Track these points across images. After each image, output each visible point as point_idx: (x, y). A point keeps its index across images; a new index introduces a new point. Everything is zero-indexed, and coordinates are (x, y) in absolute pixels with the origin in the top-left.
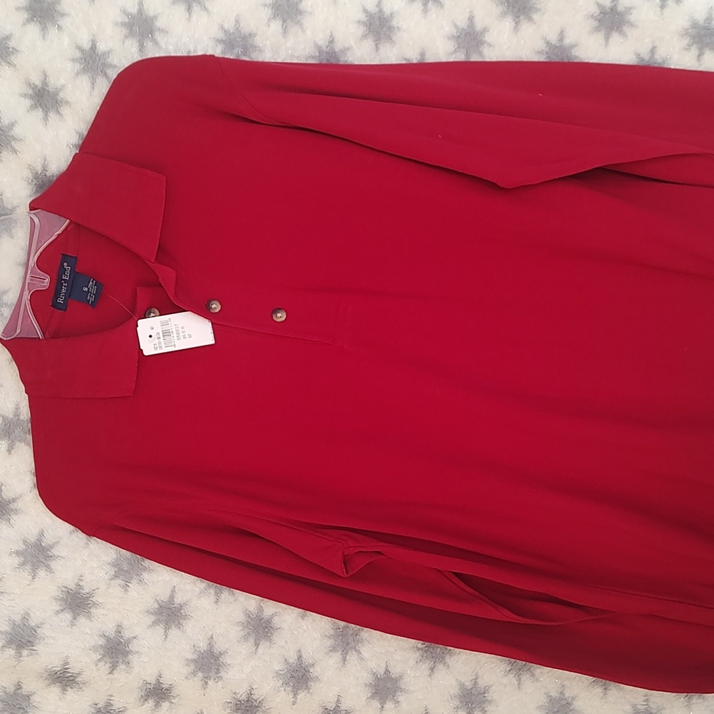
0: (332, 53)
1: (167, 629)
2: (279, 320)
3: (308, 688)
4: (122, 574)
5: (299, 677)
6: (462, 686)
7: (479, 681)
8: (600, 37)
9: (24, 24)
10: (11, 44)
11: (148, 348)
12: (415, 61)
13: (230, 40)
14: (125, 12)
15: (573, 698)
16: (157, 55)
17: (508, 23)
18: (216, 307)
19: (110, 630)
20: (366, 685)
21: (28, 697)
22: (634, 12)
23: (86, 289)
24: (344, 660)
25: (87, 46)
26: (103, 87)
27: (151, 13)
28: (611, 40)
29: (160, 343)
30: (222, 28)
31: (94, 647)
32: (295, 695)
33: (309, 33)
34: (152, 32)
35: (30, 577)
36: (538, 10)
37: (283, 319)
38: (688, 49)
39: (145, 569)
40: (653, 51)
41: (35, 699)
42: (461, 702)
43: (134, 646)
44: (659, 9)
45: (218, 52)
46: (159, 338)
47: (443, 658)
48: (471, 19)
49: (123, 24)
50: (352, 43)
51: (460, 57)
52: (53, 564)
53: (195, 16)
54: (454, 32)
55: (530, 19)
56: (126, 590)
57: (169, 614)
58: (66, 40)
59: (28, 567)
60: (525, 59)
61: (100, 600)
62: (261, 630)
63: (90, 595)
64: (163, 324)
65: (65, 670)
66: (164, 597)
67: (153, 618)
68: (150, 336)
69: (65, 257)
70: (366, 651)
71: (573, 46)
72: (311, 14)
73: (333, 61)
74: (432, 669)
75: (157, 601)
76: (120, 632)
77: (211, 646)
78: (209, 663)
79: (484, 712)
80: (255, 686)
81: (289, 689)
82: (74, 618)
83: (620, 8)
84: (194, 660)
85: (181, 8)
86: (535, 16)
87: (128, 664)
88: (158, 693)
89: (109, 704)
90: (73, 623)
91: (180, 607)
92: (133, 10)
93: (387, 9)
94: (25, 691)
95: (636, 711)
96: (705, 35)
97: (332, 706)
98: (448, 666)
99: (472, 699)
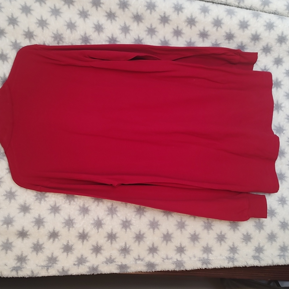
0: (86, 37)
1: (55, 214)
3: (102, 227)
4: (38, 199)
5: (99, 224)
6: (150, 221)
7: (155, 219)
8: (162, 25)
13: (55, 37)
14: (24, 31)
15: (185, 222)
17: (135, 24)
19: (37, 216)
20: (120, 224)
21: (11, 243)
22: (170, 17)
24: (112, 217)
25: (14, 41)
27: (32, 31)
28: (165, 25)
30: (53, 33)
31: (32, 221)
32: (98, 229)
33: (78, 32)
34: (32, 36)
35: (9, 202)
36: (143, 19)
40: (178, 27)
41: (14, 244)
42: (151, 226)
43: (45, 220)
44: (177, 15)
47: (143, 213)
48: (125, 23)
49: (24, 35)
50: (91, 34)
52: (16, 198)
53: (45, 30)
54: (121, 28)
55: (142, 22)
56: (40, 204)
57: (55, 209)
58: (8, 40)
59: (8, 199)
61: (33, 207)
62: (85, 211)
63: (29, 206)
65: (23, 230)
66: (53, 204)
67: (50, 211)
70: (119, 214)
71: (155, 29)
72: (78, 26)
74: (140, 217)
75: (51, 206)
76: (40, 216)
77: (69, 217)
78: (69, 223)
79: (158, 228)
80: (85, 228)
81: (96, 228)
82: (25, 214)
83: (166, 16)
84: (64, 223)
85: (40, 28)
86: (143, 21)
87: (44, 226)
88: (54, 235)
89: (38, 242)
90: (24, 216)
91: (58, 207)
92: (27, 30)
93: (100, 23)
94: (10, 241)
95: (205, 223)
96: (191, 21)
97: (110, 232)
98: (145, 216)
99: (154, 225)
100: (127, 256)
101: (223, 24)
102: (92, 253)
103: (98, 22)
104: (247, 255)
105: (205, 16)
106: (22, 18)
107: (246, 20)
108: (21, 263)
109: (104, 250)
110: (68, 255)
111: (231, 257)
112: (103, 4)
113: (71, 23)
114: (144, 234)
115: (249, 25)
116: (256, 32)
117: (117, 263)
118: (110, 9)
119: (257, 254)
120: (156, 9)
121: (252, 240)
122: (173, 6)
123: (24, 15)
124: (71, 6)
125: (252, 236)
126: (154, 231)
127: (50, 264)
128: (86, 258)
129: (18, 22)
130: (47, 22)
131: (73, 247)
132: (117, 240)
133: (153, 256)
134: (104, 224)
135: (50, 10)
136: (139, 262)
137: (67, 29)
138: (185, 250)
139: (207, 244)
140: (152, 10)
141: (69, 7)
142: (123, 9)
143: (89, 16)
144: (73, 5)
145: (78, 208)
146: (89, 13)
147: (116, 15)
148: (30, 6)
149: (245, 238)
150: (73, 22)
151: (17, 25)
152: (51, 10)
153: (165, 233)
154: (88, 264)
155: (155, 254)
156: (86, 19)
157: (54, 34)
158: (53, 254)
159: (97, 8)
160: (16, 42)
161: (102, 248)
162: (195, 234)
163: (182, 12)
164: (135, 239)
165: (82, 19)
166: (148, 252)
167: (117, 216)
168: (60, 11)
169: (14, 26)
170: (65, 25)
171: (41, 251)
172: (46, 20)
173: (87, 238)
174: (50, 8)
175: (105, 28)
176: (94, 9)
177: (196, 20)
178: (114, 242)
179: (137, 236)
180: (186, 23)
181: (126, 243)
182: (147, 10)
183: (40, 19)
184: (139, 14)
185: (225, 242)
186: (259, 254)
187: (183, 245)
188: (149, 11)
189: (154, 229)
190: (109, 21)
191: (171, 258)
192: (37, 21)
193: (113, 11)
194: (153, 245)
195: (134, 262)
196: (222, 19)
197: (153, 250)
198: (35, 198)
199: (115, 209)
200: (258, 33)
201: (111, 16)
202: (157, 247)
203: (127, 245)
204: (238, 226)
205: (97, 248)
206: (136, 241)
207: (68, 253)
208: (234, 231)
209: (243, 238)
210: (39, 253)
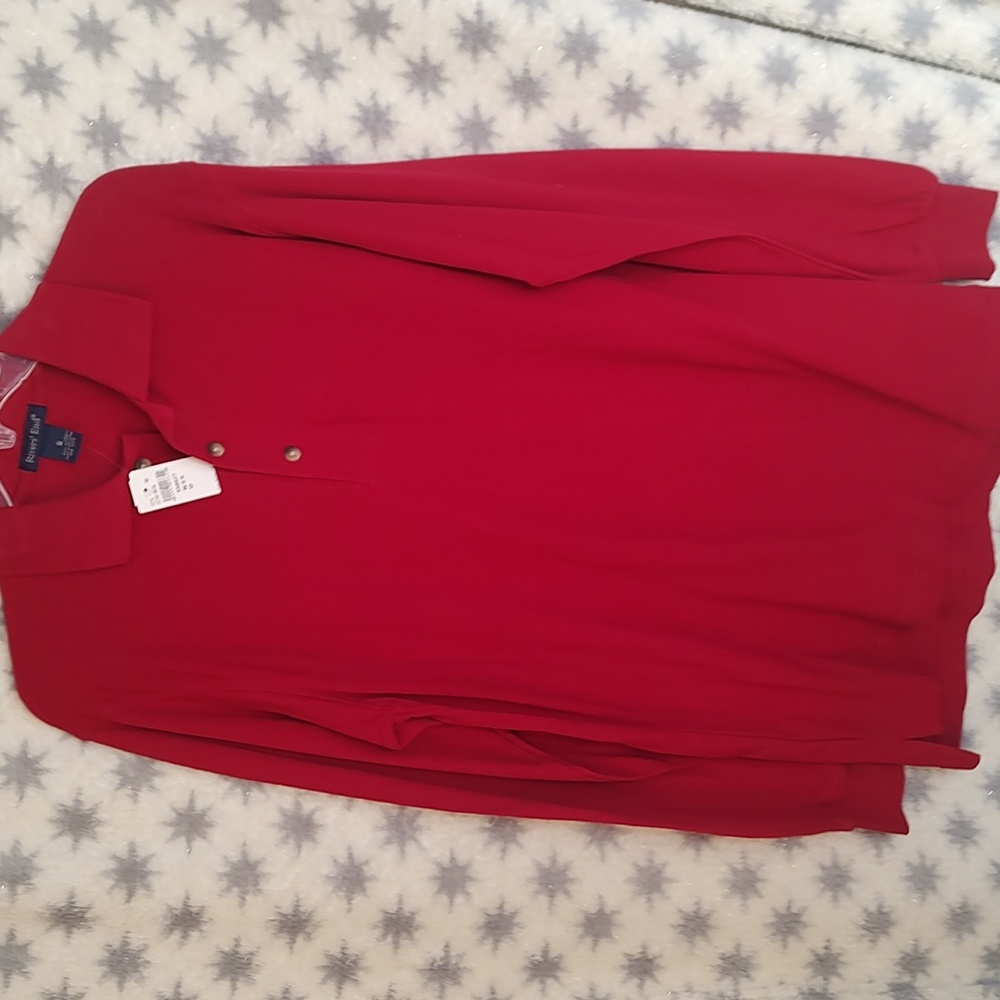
0: (326, 154)
1: (189, 840)
2: (292, 460)
3: (363, 890)
4: (129, 782)
5: (352, 878)
6: (539, 866)
7: (558, 858)
8: (616, 120)
13: (207, 147)
14: (85, 120)
15: (664, 865)
16: (127, 166)
17: (516, 111)
18: (218, 450)
19: (122, 851)
20: (431, 879)
21: (24, 948)
22: (650, 91)
23: (60, 443)
24: (402, 852)
25: (43, 159)
26: (66, 207)
27: (116, 119)
28: (629, 123)
29: (157, 497)
30: (198, 131)
31: (106, 872)
32: (349, 899)
33: (297, 132)
34: (118, 140)
35: (16, 798)
36: (548, 95)
37: (298, 457)
38: (710, 127)
39: (156, 773)
40: (674, 131)
41: (34, 950)
42: (541, 884)
43: (152, 866)
44: (676, 86)
45: (196, 157)
46: (155, 492)
47: (515, 837)
48: (476, 108)
49: (85, 133)
50: (347, 141)
51: (468, 150)
52: (44, 779)
53: (167, 119)
54: (459, 124)
55: (540, 105)
56: (135, 801)
57: (191, 823)
58: (18, 155)
59: (14, 785)
61: (105, 816)
62: (301, 829)
63: (93, 810)
64: (159, 474)
65: (71, 905)
66: (182, 803)
67: (171, 830)
68: (146, 490)
69: (32, 408)
70: (425, 840)
71: (588, 132)
72: (298, 111)
73: (327, 162)
74: (503, 851)
75: (174, 810)
76: (134, 851)
77: (244, 854)
78: (244, 875)
79: (567, 893)
80: (301, 897)
81: (342, 894)
82: (76, 841)
83: (636, 87)
84: (226, 875)
85: (149, 112)
86: (546, 102)
87: (147, 887)
88: (186, 920)
89: (125, 943)
90: (75, 849)
91: (203, 814)
92: (95, 116)
93: (383, 102)
94: (20, 939)
95: (735, 871)
96: (727, 112)
97: (393, 909)
98: (521, 846)
99: (552, 880)
100: (450, 991)
101: (843, 128)
102: (324, 982)
103: (373, 96)
104: (870, 982)
105: (779, 94)
106: (78, 70)
107: (928, 117)
109: (366, 970)
110: (234, 988)
111: (818, 990)
112: (398, 27)
113: (271, 96)
114: (514, 914)
115: (935, 139)
116: (959, 164)
118: (424, 49)
119: (906, 979)
120: (602, 60)
121: (893, 931)
122: (665, 50)
123: (86, 56)
124: (273, 28)
125: (893, 917)
126: (551, 904)
128: (301, 998)
129: (61, 82)
130: (177, 89)
131: (256, 961)
132: (417, 935)
133: (543, 991)
134: (373, 878)
135: (188, 40)
137: (251, 120)
138: (659, 967)
139: (738, 947)
140: (585, 63)
141: (264, 33)
142: (475, 51)
143: (338, 74)
144: (281, 26)
145: (277, 817)
146: (342, 59)
147: (446, 74)
148: (113, 22)
149: (868, 925)
150: (278, 91)
151: (59, 94)
152: (192, 41)
153: (594, 909)
155: (550, 981)
156: (328, 82)
157: (203, 136)
158: (178, 985)
159: (373, 43)
161: (362, 963)
162: (697, 913)
163: (695, 76)
164: (483, 932)
165: (312, 84)
166: (525, 976)
167: (422, 849)
168: (231, 46)
169: (45, 97)
170: (246, 104)
171: (137, 975)
172: (173, 82)
173: (308, 930)
174: (191, 33)
175: (397, 123)
176: (362, 44)
177: (745, 108)
178: (404, 942)
179: (490, 923)
180: (707, 119)
181: (447, 945)
182: (564, 59)
183: (147, 73)
184: (534, 74)
185: (799, 937)
186: (914, 977)
187: (653, 950)
188: (571, 66)
189: (552, 896)
190: (416, 96)
191: (607, 997)
192: (138, 84)
193: (435, 58)
194: (545, 952)
196: (840, 111)
197: (544, 968)
198: (117, 780)
199: (412, 821)
200: (966, 169)
201: (424, 75)
202: (560, 957)
203: (453, 953)
204: (850, 879)
205: (344, 963)
206: (484, 938)
207: (234, 980)
208: (835, 898)
209: (862, 923)
210: (130, 984)
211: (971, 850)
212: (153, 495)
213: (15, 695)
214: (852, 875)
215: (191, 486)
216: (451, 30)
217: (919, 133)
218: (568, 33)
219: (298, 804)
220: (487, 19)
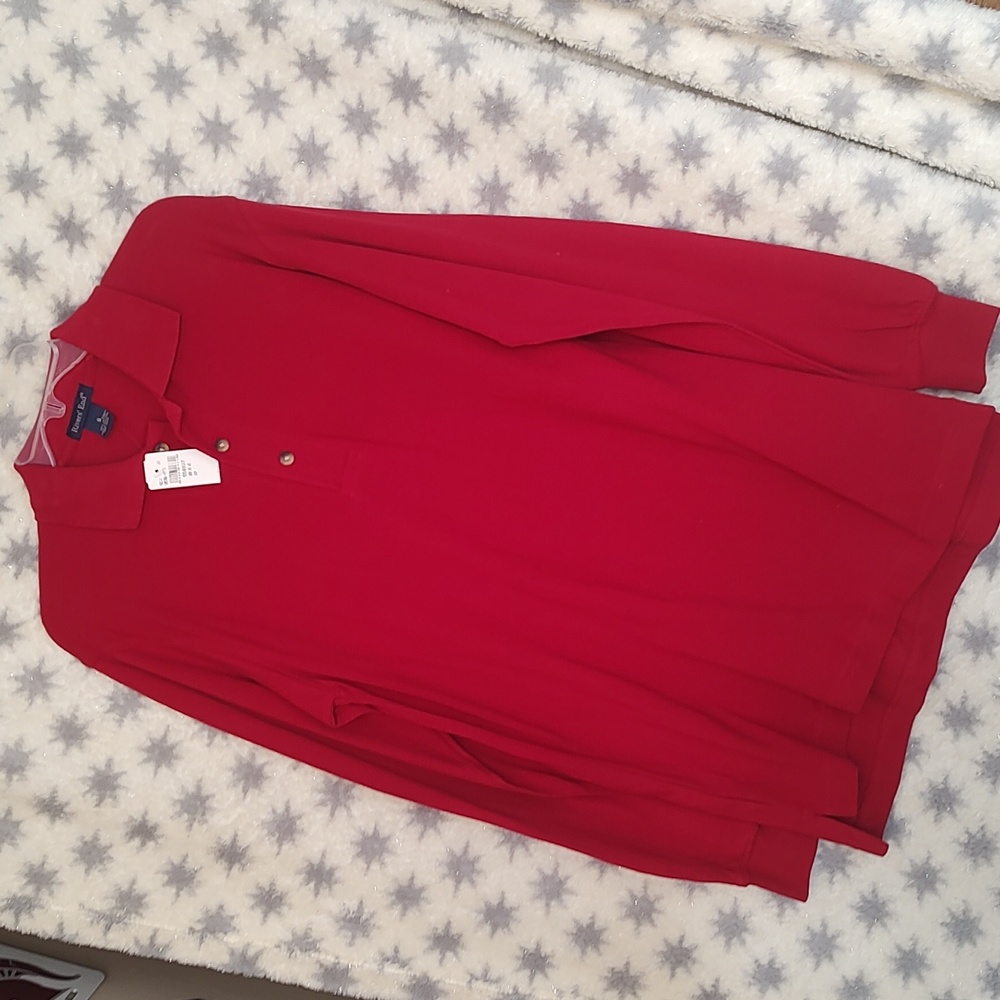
0: (356, 199)
1: (158, 766)
2: (286, 464)
3: (293, 840)
4: (117, 708)
5: (285, 827)
6: (451, 853)
7: (470, 850)
8: (624, 198)
9: (55, 158)
10: (41, 176)
11: (154, 482)
12: (439, 212)
13: (253, 183)
14: (153, 151)
15: (567, 878)
16: (182, 194)
17: (533, 179)
18: (224, 446)
19: (101, 763)
20: (352, 843)
21: (17, 824)
22: (656, 175)
23: (99, 420)
24: (332, 814)
25: (114, 181)
26: (128, 222)
27: (179, 153)
28: (636, 201)
29: (166, 478)
30: (248, 170)
31: (83, 778)
32: (280, 845)
33: (334, 178)
34: (178, 170)
35: (27, 704)
36: (561, 168)
37: (290, 463)
38: (712, 214)
39: (140, 705)
40: (678, 213)
41: (24, 827)
42: (449, 869)
43: (122, 781)
44: (681, 174)
45: (240, 193)
46: (164, 473)
47: (435, 823)
48: (496, 173)
49: (151, 162)
50: (377, 190)
51: (484, 210)
52: (51, 692)
53: (221, 158)
54: (479, 185)
55: (554, 177)
56: (120, 725)
57: (161, 753)
58: (95, 176)
59: (26, 693)
60: (550, 215)
61: (94, 733)
62: (251, 777)
63: (86, 725)
64: (171, 459)
65: (53, 799)
66: (158, 735)
67: (144, 755)
68: (156, 471)
69: (82, 388)
70: (356, 808)
71: (597, 206)
72: (336, 160)
73: (357, 208)
74: (422, 835)
75: (150, 739)
76: (110, 766)
77: (199, 788)
78: (195, 805)
79: (472, 882)
80: (240, 833)
81: (274, 839)
82: (68, 747)
83: (642, 171)
84: (181, 801)
85: (208, 149)
86: (559, 174)
87: (115, 798)
89: (96, 838)
90: (65, 753)
91: (172, 747)
92: (162, 149)
93: (412, 160)
94: (15, 817)
95: (633, 897)
96: (729, 202)
97: (316, 861)
98: (439, 832)
99: (461, 868)
100: (359, 941)
101: (843, 229)
102: (252, 908)
103: (405, 154)
105: (781, 192)
106: (152, 106)
107: (931, 229)
108: (38, 889)
109: (290, 907)
110: (178, 895)
112: (428, 95)
113: (314, 145)
114: (422, 890)
115: (938, 250)
116: (963, 277)
117: (322, 957)
118: (451, 118)
120: (610, 141)
121: (783, 986)
122: (672, 139)
123: (160, 97)
124: (321, 86)
125: (784, 974)
126: (457, 888)
127: (121, 913)
128: (232, 918)
129: (137, 117)
130: (233, 131)
131: (199, 877)
132: (336, 887)
133: (441, 961)
134: (303, 832)
135: (248, 90)
136: (391, 969)
137: (295, 164)
138: (550, 965)
139: (627, 966)
140: (595, 144)
141: (314, 89)
142: (496, 123)
143: (375, 130)
144: (328, 84)
145: (233, 763)
146: (379, 118)
147: (470, 139)
148: (186, 69)
149: (758, 976)
150: (320, 141)
151: (133, 126)
152: (252, 91)
153: (495, 902)
154: (232, 940)
155: (449, 954)
156: (366, 137)
157: (251, 174)
158: (134, 882)
159: (406, 107)
160: (121, 183)
161: (287, 899)
162: (591, 926)
163: (699, 167)
164: (394, 897)
165: (351, 137)
166: (426, 944)
167: (350, 816)
168: (284, 98)
169: (122, 129)
170: (291, 149)
171: (101, 867)
172: (230, 126)
173: (243, 861)
174: (251, 83)
175: (424, 179)
176: (397, 107)
177: (747, 200)
178: (324, 891)
179: (400, 890)
180: (711, 207)
181: (361, 903)
182: (576, 139)
183: (210, 116)
184: (549, 148)
187: (546, 950)
189: (458, 882)
190: (444, 156)
191: (497, 981)
192: (202, 124)
193: (461, 125)
194: (448, 927)
195: (375, 967)
196: (840, 214)
197: (445, 941)
198: (108, 704)
199: (347, 790)
200: (968, 283)
201: (451, 139)
202: (460, 936)
203: (366, 910)
204: (745, 930)
205: (271, 896)
206: (393, 903)
207: (179, 889)
208: (728, 943)
209: (751, 972)
210: (95, 873)
211: (877, 930)
212: (163, 476)
213: (39, 619)
214: (748, 926)
215: (196, 473)
216: (475, 103)
217: (921, 242)
218: (581, 117)
219: (253, 756)
220: (507, 96)
